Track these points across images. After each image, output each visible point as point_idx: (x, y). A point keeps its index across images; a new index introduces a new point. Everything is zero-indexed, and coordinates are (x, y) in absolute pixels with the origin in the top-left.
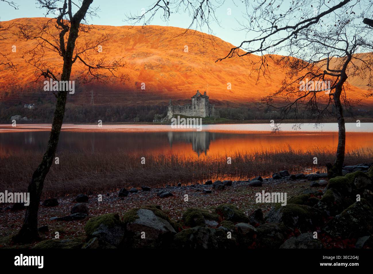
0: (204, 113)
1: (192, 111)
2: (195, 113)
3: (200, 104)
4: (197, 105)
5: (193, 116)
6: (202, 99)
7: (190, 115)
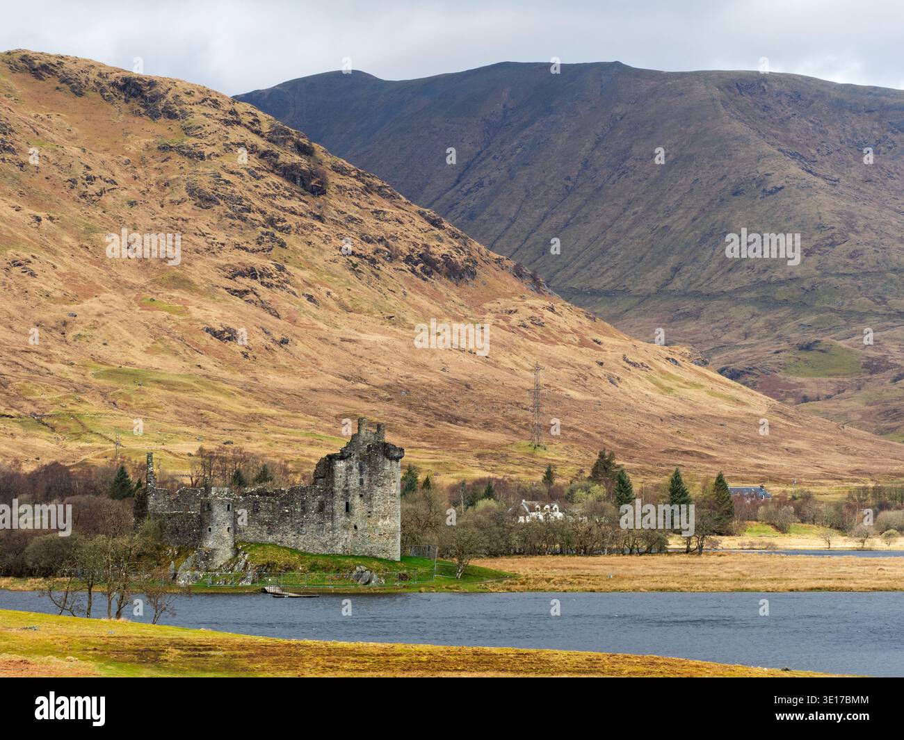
0: (394, 537)
1: (333, 529)
2: (348, 535)
3: (379, 491)
4: (358, 497)
5: (340, 552)
6: (387, 467)
7: (325, 546)
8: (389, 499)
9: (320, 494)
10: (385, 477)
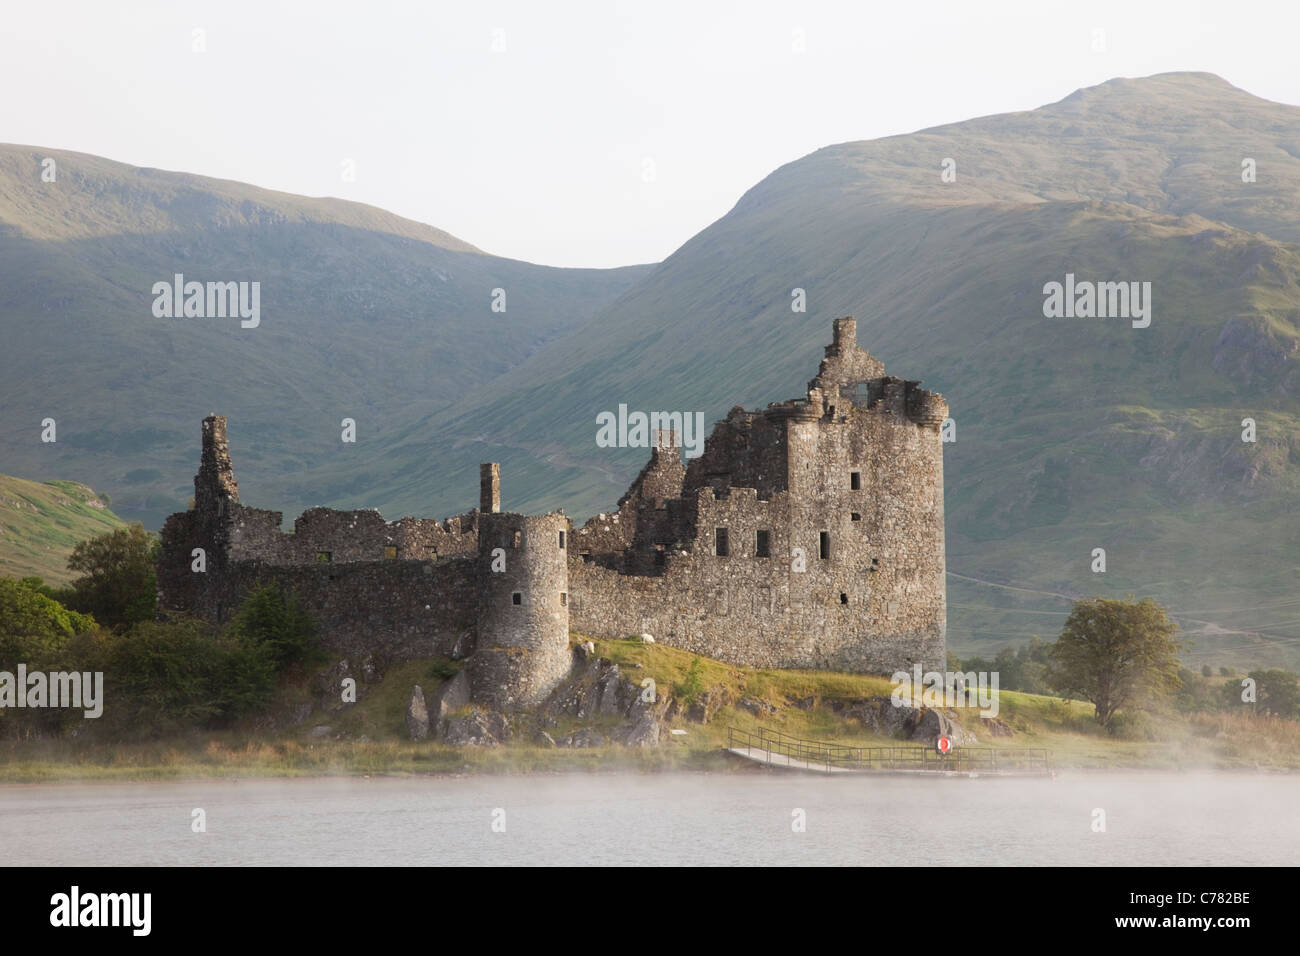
1: (792, 601)
2: (828, 619)
3: (894, 506)
4: (847, 519)
5: (809, 657)
8: (919, 528)
9: (760, 511)
10: (907, 469)
